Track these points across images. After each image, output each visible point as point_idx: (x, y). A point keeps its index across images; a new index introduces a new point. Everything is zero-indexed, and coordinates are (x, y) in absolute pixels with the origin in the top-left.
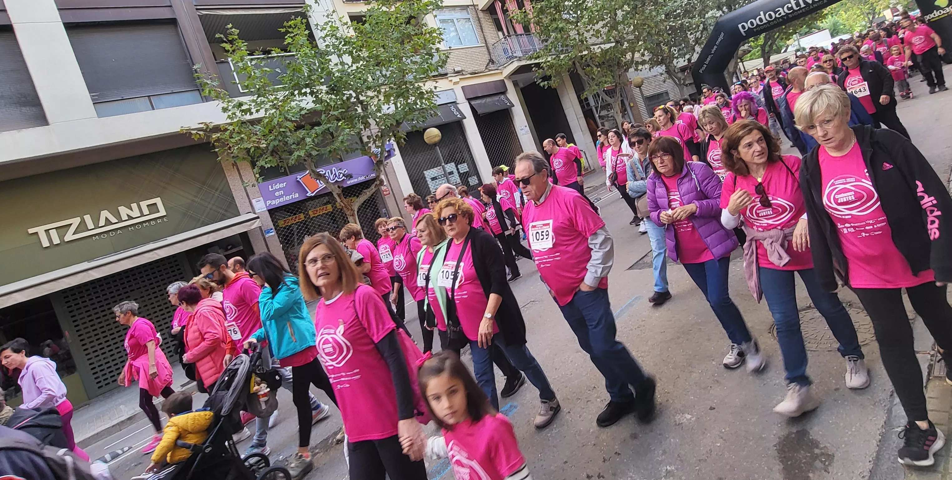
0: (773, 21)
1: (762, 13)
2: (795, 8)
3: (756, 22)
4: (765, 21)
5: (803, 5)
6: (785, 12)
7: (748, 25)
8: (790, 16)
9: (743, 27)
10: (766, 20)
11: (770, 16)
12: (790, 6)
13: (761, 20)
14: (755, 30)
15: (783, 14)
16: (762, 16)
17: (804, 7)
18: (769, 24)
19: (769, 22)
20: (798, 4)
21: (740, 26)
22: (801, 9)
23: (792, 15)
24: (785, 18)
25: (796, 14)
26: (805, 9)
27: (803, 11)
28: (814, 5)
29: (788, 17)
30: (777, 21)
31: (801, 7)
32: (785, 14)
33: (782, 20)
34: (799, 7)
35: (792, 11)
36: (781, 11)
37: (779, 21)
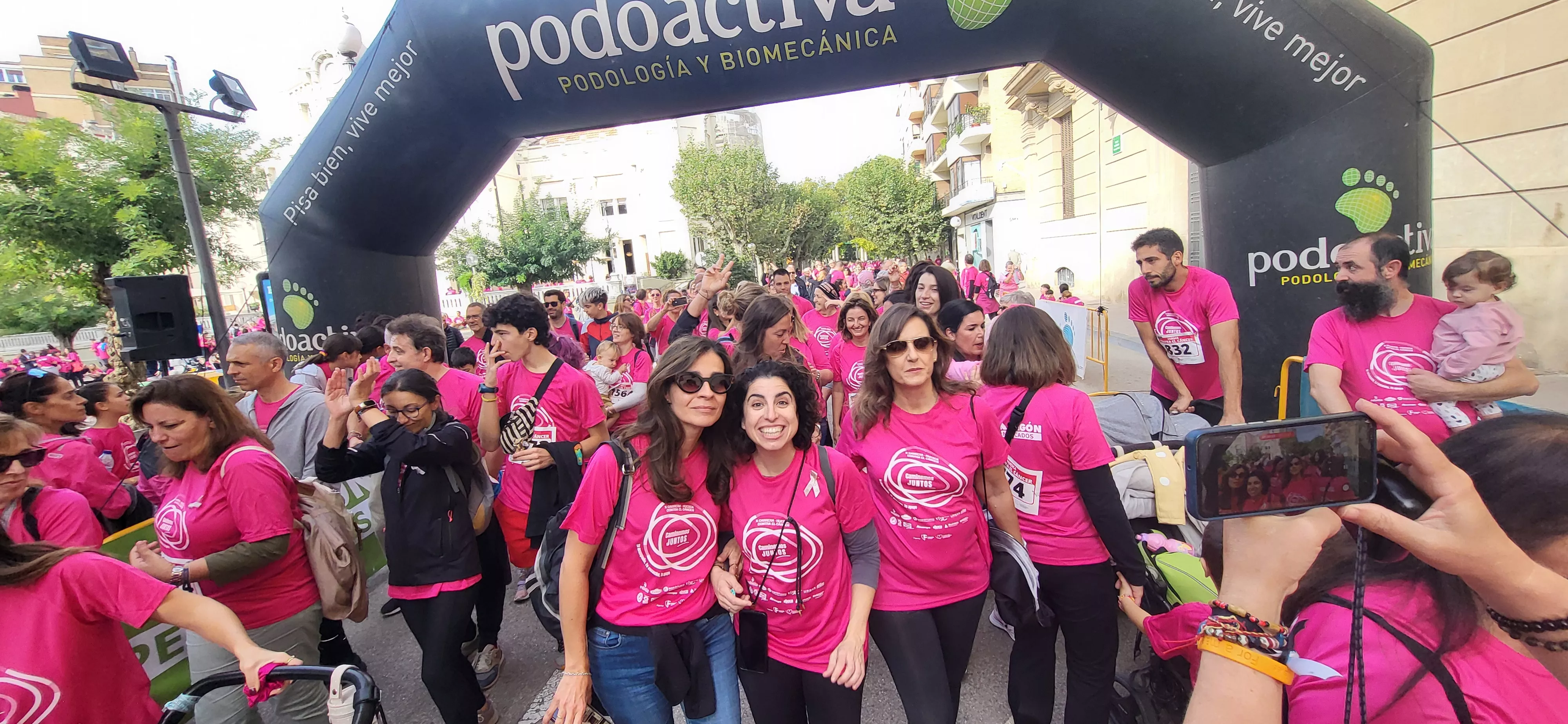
0: (646, 59)
2: (757, 25)
3: (571, 37)
4: (610, 49)
5: (791, 20)
6: (705, 28)
7: (530, 44)
8: (726, 59)
9: (510, 47)
10: (618, 42)
11: (638, 26)
13: (592, 33)
14: (564, 83)
15: (697, 35)
16: (602, 16)
17: (793, 33)
18: (631, 76)
19: (629, 58)
21: (493, 33)
22: (778, 36)
23: (736, 59)
24: (705, 65)
25: (754, 59)
26: (797, 46)
27: (788, 51)
28: (838, 37)
29: (715, 63)
30: (666, 69)
31: (783, 26)
32: (705, 38)
33: (687, 71)
34: (772, 23)
35: (737, 30)
36: (692, 15)
37: (676, 72)
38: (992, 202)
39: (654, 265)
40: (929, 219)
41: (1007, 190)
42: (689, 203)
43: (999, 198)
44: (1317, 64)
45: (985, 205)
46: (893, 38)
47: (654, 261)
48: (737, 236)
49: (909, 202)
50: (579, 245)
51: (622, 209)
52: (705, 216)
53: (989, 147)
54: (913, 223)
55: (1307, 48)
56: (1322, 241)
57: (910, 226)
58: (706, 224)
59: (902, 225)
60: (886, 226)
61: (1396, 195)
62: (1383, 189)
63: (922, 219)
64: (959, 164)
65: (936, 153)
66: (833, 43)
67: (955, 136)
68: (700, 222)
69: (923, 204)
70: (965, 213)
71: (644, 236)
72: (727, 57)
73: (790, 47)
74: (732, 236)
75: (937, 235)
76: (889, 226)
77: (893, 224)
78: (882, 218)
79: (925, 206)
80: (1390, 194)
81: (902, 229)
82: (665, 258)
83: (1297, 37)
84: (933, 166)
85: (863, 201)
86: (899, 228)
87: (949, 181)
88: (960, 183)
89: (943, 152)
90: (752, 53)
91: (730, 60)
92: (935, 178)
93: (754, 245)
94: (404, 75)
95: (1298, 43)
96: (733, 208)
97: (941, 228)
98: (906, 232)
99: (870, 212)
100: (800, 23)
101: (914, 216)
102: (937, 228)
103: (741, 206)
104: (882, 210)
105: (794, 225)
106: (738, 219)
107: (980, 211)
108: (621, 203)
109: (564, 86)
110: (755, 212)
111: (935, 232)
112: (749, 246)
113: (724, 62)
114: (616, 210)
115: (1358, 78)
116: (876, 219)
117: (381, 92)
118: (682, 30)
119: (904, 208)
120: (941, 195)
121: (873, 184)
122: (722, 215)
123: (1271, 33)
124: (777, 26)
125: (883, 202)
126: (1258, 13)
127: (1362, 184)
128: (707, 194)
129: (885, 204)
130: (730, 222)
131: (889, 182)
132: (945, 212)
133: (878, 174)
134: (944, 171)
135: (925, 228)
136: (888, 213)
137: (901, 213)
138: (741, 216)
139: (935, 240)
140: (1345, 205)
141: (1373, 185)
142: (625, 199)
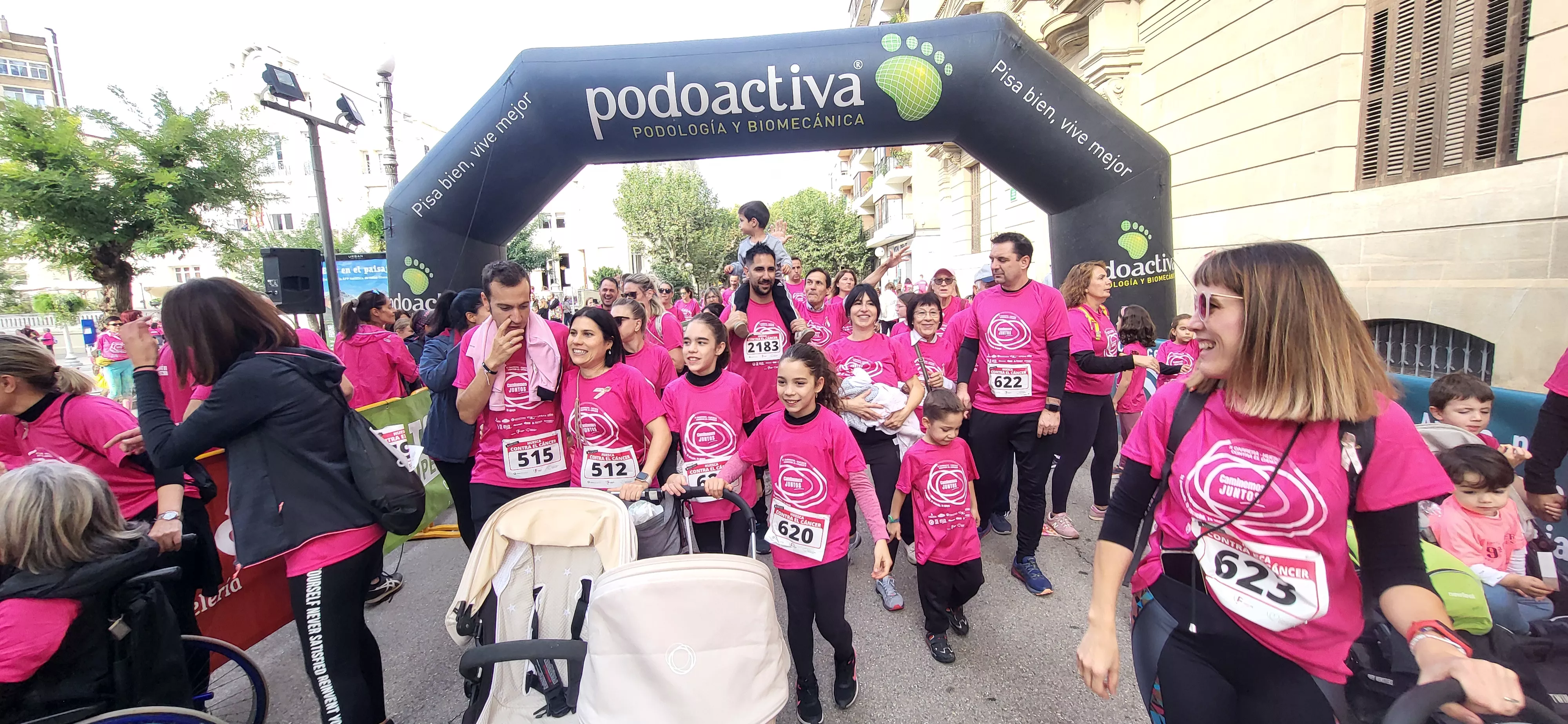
0: (697, 120)
1: (671, 76)
2: (775, 106)
3: (647, 102)
4: (674, 112)
5: (797, 105)
6: (740, 104)
7: (617, 104)
8: (752, 126)
9: (602, 104)
10: (680, 108)
11: (695, 99)
12: (761, 88)
13: (662, 101)
14: (636, 131)
15: (734, 109)
16: (671, 90)
17: (797, 113)
18: (685, 131)
19: (685, 119)
20: (785, 95)
21: (591, 94)
22: (788, 114)
23: (758, 125)
24: (737, 128)
25: (770, 127)
26: (800, 122)
27: (793, 124)
28: (827, 118)
29: (744, 126)
30: (710, 128)
31: (792, 108)
32: (740, 111)
33: (724, 130)
34: (785, 106)
35: (762, 108)
36: (732, 95)
37: (716, 130)
38: (911, 236)
39: (593, 280)
40: (855, 248)
41: (925, 227)
42: (633, 221)
43: (917, 233)
44: (1106, 159)
45: (905, 239)
46: (862, 121)
47: (592, 275)
48: (677, 255)
49: (838, 233)
50: (528, 254)
51: (560, 223)
52: (647, 234)
53: (910, 187)
54: (840, 252)
55: (1100, 150)
56: (1112, 262)
57: (837, 254)
58: (647, 242)
59: (830, 253)
60: (815, 254)
61: (1150, 237)
62: (1143, 233)
63: (848, 249)
64: (884, 201)
65: (863, 190)
66: (823, 122)
67: (881, 175)
68: (641, 240)
69: (850, 235)
70: (887, 245)
71: (583, 251)
72: (752, 124)
73: (795, 121)
74: (672, 255)
75: (862, 264)
76: (818, 253)
77: (822, 252)
78: (812, 246)
79: (852, 237)
80: (1147, 237)
81: (830, 257)
82: (603, 273)
83: (1095, 143)
84: (861, 200)
85: (796, 229)
86: (827, 256)
87: (873, 216)
88: (884, 218)
89: (869, 188)
90: (770, 123)
91: (754, 126)
92: (863, 212)
93: (691, 265)
94: (520, 116)
95: (1096, 147)
96: (676, 228)
97: (865, 257)
98: (834, 260)
99: (802, 240)
100: (803, 107)
101: (842, 246)
102: (862, 258)
103: (684, 227)
104: (813, 238)
105: (728, 249)
106: (679, 239)
107: (901, 243)
108: (560, 217)
109: (636, 133)
110: (695, 234)
111: (860, 261)
112: (687, 265)
113: (750, 126)
114: (554, 224)
115: (1127, 169)
116: (806, 246)
117: (501, 126)
118: (725, 104)
119: (833, 238)
120: (865, 228)
121: (805, 214)
122: (666, 235)
123: (1081, 140)
124: (788, 108)
125: (814, 231)
126: (1073, 128)
127: (1132, 230)
128: (652, 213)
129: (816, 233)
130: (671, 241)
131: (820, 213)
132: (869, 244)
133: (810, 206)
134: (871, 206)
135: (851, 257)
136: (818, 242)
137: (830, 242)
138: (683, 236)
139: (859, 269)
140: (1124, 242)
141: (1137, 231)
142: (564, 213)
